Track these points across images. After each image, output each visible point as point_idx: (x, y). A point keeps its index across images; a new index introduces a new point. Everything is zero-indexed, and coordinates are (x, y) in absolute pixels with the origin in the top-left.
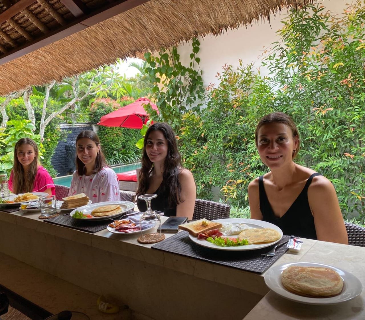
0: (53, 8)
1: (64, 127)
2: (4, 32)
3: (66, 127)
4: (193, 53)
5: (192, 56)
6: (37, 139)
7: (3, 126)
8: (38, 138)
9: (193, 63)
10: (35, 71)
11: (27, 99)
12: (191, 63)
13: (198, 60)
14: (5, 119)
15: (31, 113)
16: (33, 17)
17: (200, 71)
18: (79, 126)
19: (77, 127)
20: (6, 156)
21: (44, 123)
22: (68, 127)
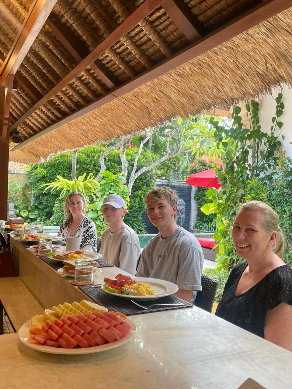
0: (96, 79)
1: (162, 183)
2: (67, 96)
3: (164, 183)
4: (276, 116)
5: (274, 119)
6: (124, 192)
7: (100, 175)
8: (126, 191)
9: (274, 127)
10: (98, 129)
11: (123, 152)
12: (272, 127)
13: (280, 125)
14: (102, 170)
15: (125, 166)
16: (84, 86)
17: (281, 136)
18: (177, 184)
19: (175, 184)
20: (94, 204)
21: (134, 176)
22: (166, 184)
